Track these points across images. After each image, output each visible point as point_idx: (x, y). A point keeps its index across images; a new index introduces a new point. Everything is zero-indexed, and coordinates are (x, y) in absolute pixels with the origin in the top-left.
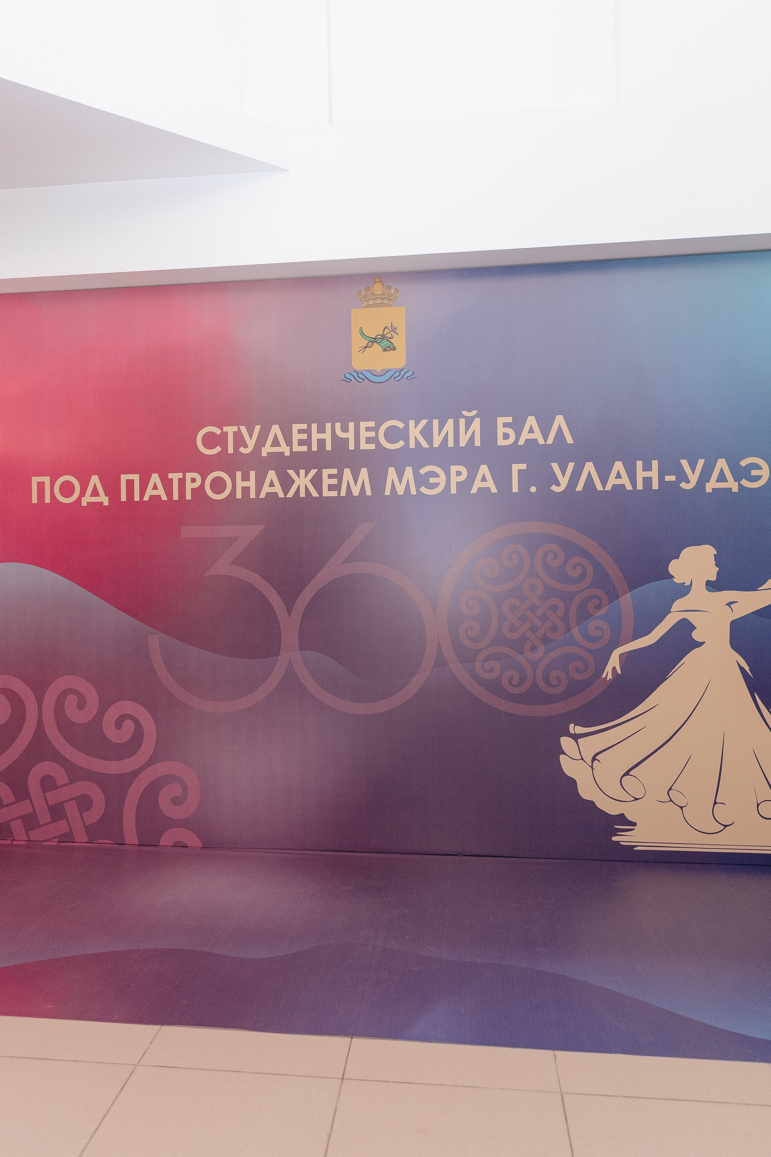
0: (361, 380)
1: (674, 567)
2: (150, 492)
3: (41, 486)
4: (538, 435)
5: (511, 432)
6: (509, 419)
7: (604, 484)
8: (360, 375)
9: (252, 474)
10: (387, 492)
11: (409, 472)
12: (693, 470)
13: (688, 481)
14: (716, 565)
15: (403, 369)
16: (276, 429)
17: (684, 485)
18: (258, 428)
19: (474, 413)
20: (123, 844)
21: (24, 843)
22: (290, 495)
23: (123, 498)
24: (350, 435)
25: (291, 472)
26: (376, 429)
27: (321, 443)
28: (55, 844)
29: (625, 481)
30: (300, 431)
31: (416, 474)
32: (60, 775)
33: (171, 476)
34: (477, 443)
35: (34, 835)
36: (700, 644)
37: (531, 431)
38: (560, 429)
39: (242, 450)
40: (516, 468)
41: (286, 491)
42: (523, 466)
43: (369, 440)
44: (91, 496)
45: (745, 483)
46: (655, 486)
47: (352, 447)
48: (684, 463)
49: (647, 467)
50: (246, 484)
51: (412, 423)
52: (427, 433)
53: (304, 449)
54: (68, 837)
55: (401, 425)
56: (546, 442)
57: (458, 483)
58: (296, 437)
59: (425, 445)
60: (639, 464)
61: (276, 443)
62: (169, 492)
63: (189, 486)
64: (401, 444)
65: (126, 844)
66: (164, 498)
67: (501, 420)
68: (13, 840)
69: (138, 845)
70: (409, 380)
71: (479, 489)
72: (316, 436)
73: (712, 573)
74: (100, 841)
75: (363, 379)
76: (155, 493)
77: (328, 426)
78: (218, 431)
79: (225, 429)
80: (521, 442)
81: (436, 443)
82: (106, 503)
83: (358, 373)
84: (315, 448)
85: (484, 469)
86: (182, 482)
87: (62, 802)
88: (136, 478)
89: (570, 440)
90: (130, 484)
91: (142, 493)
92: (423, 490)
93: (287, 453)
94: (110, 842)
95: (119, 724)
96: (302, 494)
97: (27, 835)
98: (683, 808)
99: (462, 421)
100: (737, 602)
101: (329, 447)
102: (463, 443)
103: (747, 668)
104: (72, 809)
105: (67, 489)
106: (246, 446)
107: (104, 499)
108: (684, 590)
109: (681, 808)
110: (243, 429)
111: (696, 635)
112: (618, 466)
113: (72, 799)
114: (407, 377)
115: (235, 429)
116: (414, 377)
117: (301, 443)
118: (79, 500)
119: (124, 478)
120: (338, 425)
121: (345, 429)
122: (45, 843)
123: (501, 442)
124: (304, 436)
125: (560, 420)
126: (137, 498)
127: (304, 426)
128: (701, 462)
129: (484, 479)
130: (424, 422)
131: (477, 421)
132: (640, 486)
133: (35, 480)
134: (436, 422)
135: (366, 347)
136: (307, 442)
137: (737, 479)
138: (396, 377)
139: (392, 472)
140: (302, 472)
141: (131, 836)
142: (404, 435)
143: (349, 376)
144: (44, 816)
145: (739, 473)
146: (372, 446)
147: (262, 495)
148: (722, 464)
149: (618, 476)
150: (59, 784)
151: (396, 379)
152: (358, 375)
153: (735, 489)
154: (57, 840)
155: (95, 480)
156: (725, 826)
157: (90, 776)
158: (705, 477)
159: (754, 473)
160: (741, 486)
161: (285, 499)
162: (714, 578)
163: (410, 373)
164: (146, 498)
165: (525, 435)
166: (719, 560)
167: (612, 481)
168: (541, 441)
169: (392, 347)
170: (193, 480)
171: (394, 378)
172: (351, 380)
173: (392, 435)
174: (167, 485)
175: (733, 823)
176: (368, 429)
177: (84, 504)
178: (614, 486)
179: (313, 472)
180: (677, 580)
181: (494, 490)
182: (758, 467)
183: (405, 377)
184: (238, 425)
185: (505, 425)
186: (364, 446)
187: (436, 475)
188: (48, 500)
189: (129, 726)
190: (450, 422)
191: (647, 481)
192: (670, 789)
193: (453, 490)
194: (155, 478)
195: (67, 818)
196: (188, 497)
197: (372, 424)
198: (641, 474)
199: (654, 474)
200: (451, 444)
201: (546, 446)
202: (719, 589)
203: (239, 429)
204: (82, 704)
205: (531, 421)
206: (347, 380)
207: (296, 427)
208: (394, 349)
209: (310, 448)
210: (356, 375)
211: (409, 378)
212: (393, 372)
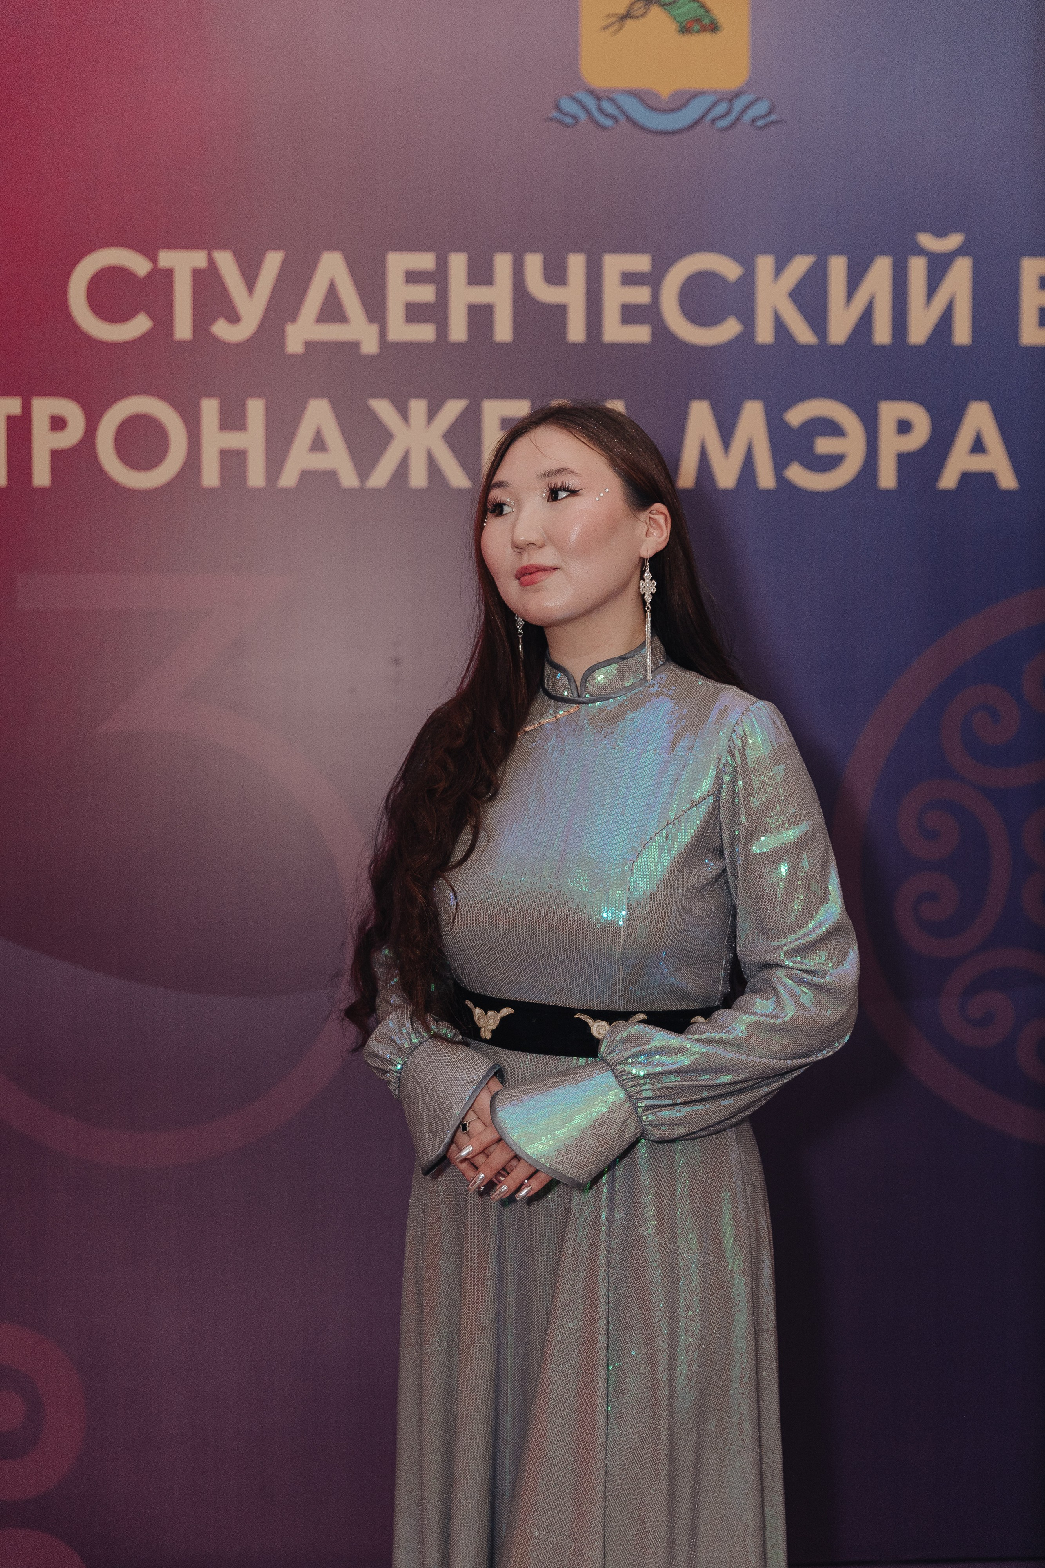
0: (608, 122)
8: (607, 106)
9: (256, 409)
10: (686, 478)
11: (752, 417)
15: (738, 94)
16: (332, 266)
18: (273, 262)
19: (954, 241)
22: (380, 477)
24: (572, 295)
25: (383, 408)
26: (654, 280)
27: (480, 315)
30: (413, 277)
31: (775, 424)
34: (962, 334)
39: (222, 329)
41: (364, 466)
43: (630, 314)
47: (576, 332)
50: (233, 440)
51: (765, 264)
52: (810, 298)
53: (425, 333)
55: (730, 270)
57: (904, 460)
58: (399, 294)
59: (804, 334)
61: (332, 311)
63: (44, 443)
64: (730, 329)
67: (1032, 268)
70: (757, 130)
71: (966, 478)
72: (462, 295)
75: (616, 119)
77: (503, 263)
78: (140, 265)
79: (167, 258)
81: (838, 333)
83: (599, 100)
84: (458, 331)
85: (979, 416)
86: (19, 429)
92: (797, 474)
93: (370, 346)
96: (418, 478)
99: (918, 267)
101: (504, 332)
102: (919, 334)
106: (234, 318)
110: (226, 261)
114: (754, 121)
115: (198, 259)
116: (775, 122)
117: (414, 313)
120: (534, 263)
121: (556, 276)
123: (1032, 335)
124: (426, 293)
129: (978, 447)
130: (801, 265)
131: (963, 267)
134: (838, 266)
135: (627, 16)
136: (435, 312)
138: (720, 118)
139: (700, 415)
140: (418, 407)
142: (740, 300)
143: (568, 106)
147: (289, 478)
151: (721, 124)
152: (598, 106)
161: (362, 493)
163: (761, 108)
169: (706, 21)
170: (58, 423)
171: (714, 121)
172: (575, 118)
173: (703, 299)
176: (629, 279)
179: (453, 408)
181: (1007, 480)
183: (747, 117)
184: (211, 249)
185: (1044, 282)
186: (615, 331)
187: (833, 429)
190: (882, 266)
193: (887, 478)
196: (42, 476)
197: (641, 263)
200: (882, 334)
203: (211, 261)
206: (565, 122)
207: (398, 263)
208: (714, 27)
209: (443, 329)
210: (591, 103)
211: (760, 123)
212: (708, 100)
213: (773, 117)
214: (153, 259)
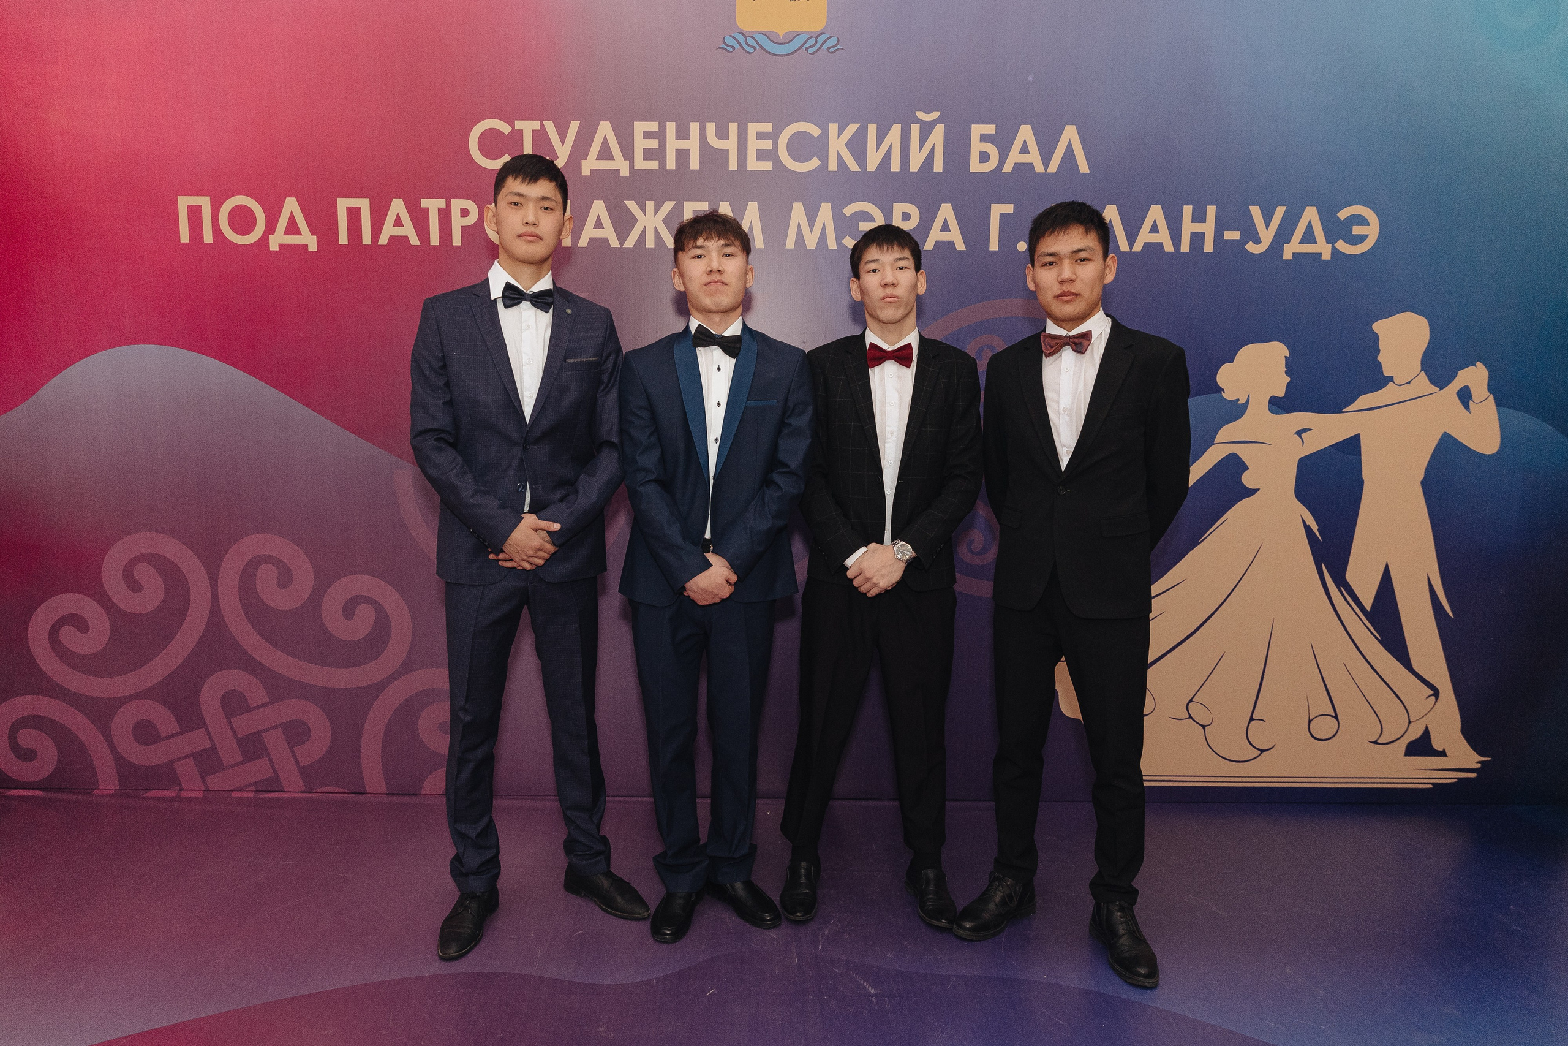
0: (751, 50)
1: (1226, 376)
2: (388, 231)
3: (195, 212)
4: (1034, 158)
5: (992, 150)
6: (991, 129)
7: (1131, 240)
8: (750, 41)
10: (790, 244)
11: (825, 211)
12: (1268, 221)
13: (1258, 241)
14: (1286, 372)
15: (819, 35)
16: (605, 129)
17: (1251, 247)
18: (574, 126)
19: (936, 115)
20: (364, 793)
21: (201, 794)
22: (630, 243)
23: (343, 239)
24: (731, 145)
25: (632, 205)
26: (774, 136)
27: (683, 156)
28: (251, 795)
29: (1164, 238)
30: (647, 135)
31: (837, 215)
32: (255, 691)
33: (425, 203)
34: (938, 167)
35: (215, 782)
36: (1253, 492)
37: (1025, 150)
38: (1069, 149)
40: (998, 210)
41: (622, 236)
42: (1009, 208)
43: (761, 155)
44: (287, 233)
45: (1341, 246)
46: (1209, 247)
47: (733, 165)
48: (1255, 211)
49: (1200, 217)
51: (833, 128)
52: (857, 146)
53: (654, 165)
54: (273, 784)
55: (815, 131)
56: (1046, 171)
58: (640, 144)
59: (854, 166)
60: (1188, 210)
61: (605, 153)
62: (423, 232)
63: (458, 223)
64: (814, 163)
65: (367, 793)
66: (415, 241)
67: (977, 130)
68: (181, 790)
69: (386, 794)
70: (830, 53)
71: (939, 245)
72: (673, 145)
73: (1279, 386)
74: (323, 789)
75: (755, 48)
76: (398, 232)
77: (695, 127)
78: (506, 129)
79: (519, 125)
80: (1008, 168)
81: (872, 166)
82: (313, 247)
83: (746, 37)
84: (671, 164)
85: (946, 212)
86: (445, 216)
87: (260, 733)
88: (364, 204)
89: (1084, 167)
90: (354, 214)
91: (376, 232)
93: (625, 172)
94: (342, 790)
95: (349, 610)
96: (650, 243)
97: (205, 784)
98: (1206, 727)
99: (915, 129)
100: (1311, 430)
101: (695, 164)
102: (915, 166)
103: (1315, 527)
104: (275, 742)
105: (242, 220)
107: (311, 242)
108: (1236, 410)
109: (1204, 727)
110: (549, 126)
111: (1247, 480)
112: (1156, 213)
113: (276, 727)
114: (828, 49)
115: (536, 125)
116: (840, 49)
117: (648, 154)
118: (265, 239)
119: (343, 204)
120: (711, 127)
121: (723, 134)
122: (234, 794)
123: (976, 166)
124: (654, 144)
125: (1070, 134)
126: (367, 240)
127: (654, 126)
128: (1280, 211)
129: (945, 228)
130: (852, 128)
131: (939, 129)
132: (1185, 247)
133: (184, 202)
134: (872, 129)
136: (658, 154)
137: (1331, 239)
138: (810, 47)
139: (798, 210)
140: (650, 205)
141: (374, 778)
142: (820, 147)
143: (729, 41)
144: (230, 752)
145: (1336, 230)
146: (767, 166)
147: (583, 242)
148: (1311, 214)
149: (1154, 229)
150: (252, 703)
151: (810, 51)
152: (746, 41)
153: (1327, 256)
154: (253, 788)
155: (291, 206)
156: (1262, 751)
157: (304, 691)
158: (1283, 235)
159: (1357, 230)
160: (1335, 251)
161: (621, 250)
162: (1281, 393)
163: (833, 41)
164: (383, 240)
165: (1015, 157)
166: (1291, 366)
167: (1144, 237)
168: (1039, 168)
170: (465, 213)
171: (807, 49)
172: (733, 48)
173: (801, 147)
174: (420, 219)
175: (1273, 747)
176: (761, 136)
177: (274, 246)
178: (1147, 245)
179: (668, 205)
180: (1228, 395)
181: (960, 246)
182: (1363, 221)
183: (825, 47)
184: (541, 118)
185: (984, 138)
186: (753, 164)
187: (869, 218)
188: (208, 238)
189: (365, 615)
190: (896, 129)
191: (1198, 239)
192: (1191, 701)
194: (398, 206)
195: (268, 754)
196: (457, 240)
197: (768, 127)
198: (1188, 227)
199: (1208, 228)
200: (895, 166)
201: (1046, 175)
202: (1288, 411)
203: (542, 125)
204: (285, 578)
205: (1026, 133)
206: (728, 49)
207: (639, 127)
209: (663, 163)
210: (741, 39)
211: (831, 50)
212: (804, 38)
213: (838, 47)
214: (512, 125)
